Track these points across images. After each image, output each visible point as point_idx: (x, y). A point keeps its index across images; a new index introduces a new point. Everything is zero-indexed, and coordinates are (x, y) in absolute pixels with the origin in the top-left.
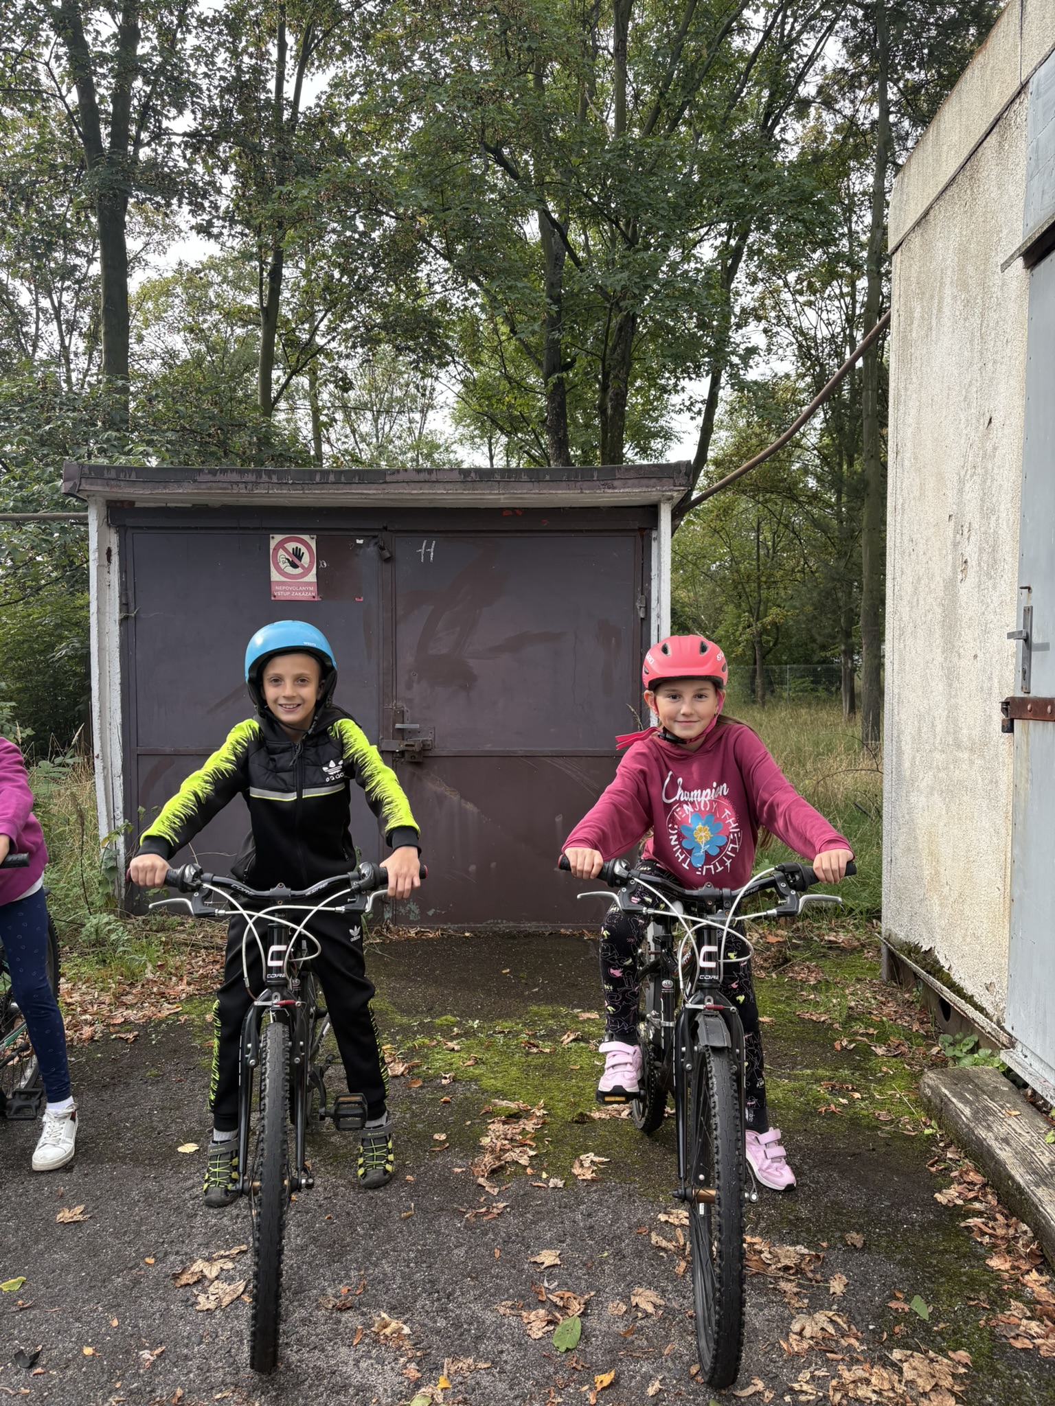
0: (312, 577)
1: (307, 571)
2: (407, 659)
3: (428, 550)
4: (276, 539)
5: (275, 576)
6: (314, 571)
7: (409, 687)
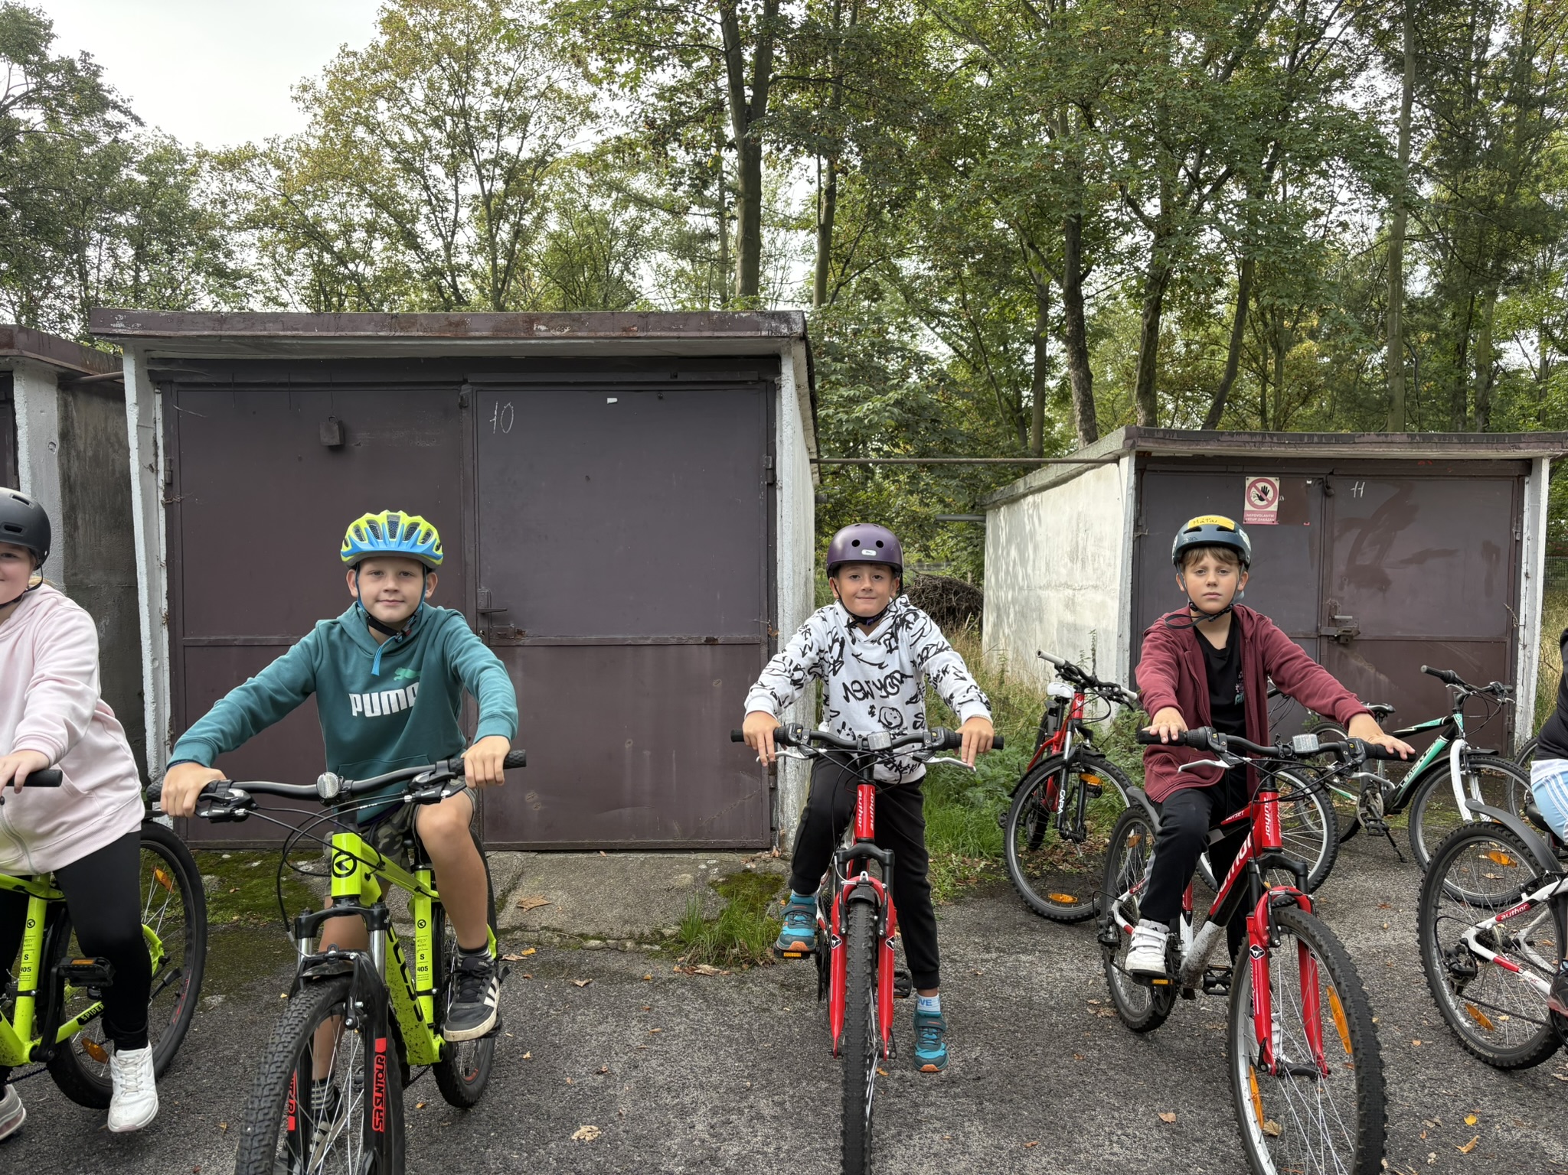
0: (1274, 507)
1: (1271, 503)
2: (1340, 567)
3: (1359, 489)
4: (1250, 480)
5: (1248, 507)
6: (1276, 503)
7: (1341, 588)
